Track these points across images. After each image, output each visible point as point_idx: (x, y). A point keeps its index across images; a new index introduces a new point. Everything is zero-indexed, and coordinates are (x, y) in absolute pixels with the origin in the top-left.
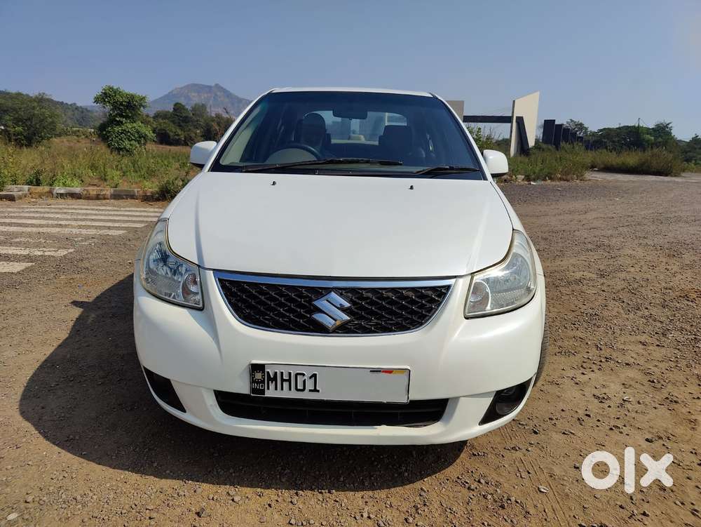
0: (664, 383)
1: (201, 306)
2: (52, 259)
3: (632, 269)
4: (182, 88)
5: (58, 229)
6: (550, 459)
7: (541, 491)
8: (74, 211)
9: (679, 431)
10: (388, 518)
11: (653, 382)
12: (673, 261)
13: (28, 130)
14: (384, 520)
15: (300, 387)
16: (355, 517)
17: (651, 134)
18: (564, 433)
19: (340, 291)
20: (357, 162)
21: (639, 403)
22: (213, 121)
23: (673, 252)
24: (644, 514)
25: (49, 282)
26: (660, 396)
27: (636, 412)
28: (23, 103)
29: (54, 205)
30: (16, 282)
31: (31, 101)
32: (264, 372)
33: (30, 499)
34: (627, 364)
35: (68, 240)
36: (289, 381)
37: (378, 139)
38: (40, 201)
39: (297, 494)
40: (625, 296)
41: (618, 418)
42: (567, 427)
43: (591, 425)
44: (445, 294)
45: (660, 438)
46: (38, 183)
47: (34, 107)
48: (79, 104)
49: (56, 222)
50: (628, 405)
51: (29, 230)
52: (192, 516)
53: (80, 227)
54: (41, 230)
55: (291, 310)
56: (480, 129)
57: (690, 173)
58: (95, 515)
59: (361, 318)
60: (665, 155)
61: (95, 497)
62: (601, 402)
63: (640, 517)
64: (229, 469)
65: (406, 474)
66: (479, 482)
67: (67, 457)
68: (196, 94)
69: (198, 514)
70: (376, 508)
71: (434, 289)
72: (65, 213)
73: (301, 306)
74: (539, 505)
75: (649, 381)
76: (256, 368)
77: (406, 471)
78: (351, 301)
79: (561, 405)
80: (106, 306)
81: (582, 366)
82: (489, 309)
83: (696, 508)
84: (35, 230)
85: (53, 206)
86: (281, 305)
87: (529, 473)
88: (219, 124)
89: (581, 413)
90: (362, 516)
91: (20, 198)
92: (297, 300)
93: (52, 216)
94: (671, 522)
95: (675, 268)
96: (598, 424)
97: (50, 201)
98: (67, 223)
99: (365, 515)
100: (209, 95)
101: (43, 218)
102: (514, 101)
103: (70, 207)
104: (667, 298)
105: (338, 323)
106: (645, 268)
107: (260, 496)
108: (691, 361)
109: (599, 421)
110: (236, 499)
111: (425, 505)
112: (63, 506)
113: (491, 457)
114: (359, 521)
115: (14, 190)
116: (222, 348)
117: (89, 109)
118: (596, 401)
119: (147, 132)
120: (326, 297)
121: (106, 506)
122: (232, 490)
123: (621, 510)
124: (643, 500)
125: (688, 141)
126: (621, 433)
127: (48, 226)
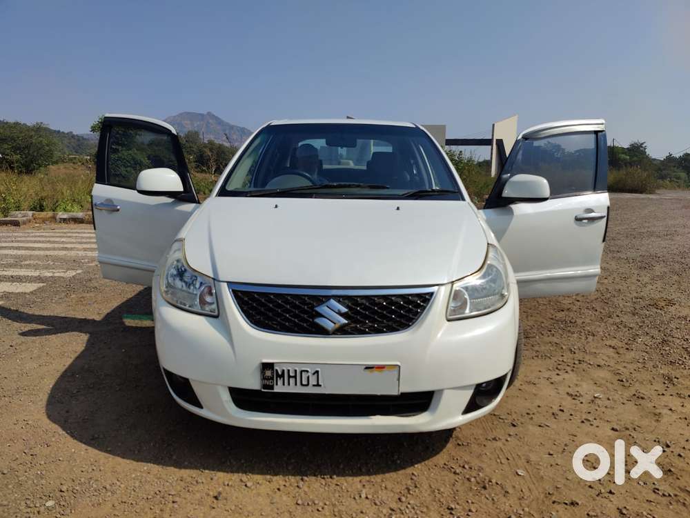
0: (632, 382)
1: (216, 314)
2: (62, 279)
3: (606, 281)
4: (175, 117)
5: (64, 252)
6: (527, 448)
7: (518, 475)
8: (77, 235)
9: (645, 422)
10: (384, 498)
11: (622, 381)
12: (643, 273)
13: (26, 158)
14: (380, 500)
15: (305, 382)
16: (354, 498)
17: (625, 153)
18: (540, 426)
19: (338, 298)
20: (349, 186)
21: (609, 399)
22: (205, 147)
23: (645, 264)
24: (610, 492)
25: (61, 301)
26: (627, 394)
27: (606, 407)
28: (21, 132)
29: (57, 229)
30: (30, 301)
31: (28, 130)
32: (273, 369)
33: (64, 488)
34: (599, 366)
35: (76, 262)
36: (295, 377)
37: (366, 164)
38: (44, 226)
39: (302, 480)
40: (597, 305)
41: (589, 413)
42: (543, 421)
43: (564, 418)
44: (429, 300)
45: (627, 429)
46: (42, 209)
47: (32, 136)
48: (75, 133)
49: (62, 246)
50: (597, 401)
51: (37, 253)
52: (210, 499)
53: (85, 250)
54: (48, 253)
55: (296, 316)
56: (461, 152)
57: (664, 190)
58: (123, 501)
59: (357, 321)
60: (639, 174)
61: (122, 486)
62: (574, 399)
63: (607, 495)
64: (240, 460)
65: (399, 462)
66: (464, 467)
67: (93, 452)
68: (189, 122)
69: (216, 498)
70: (372, 490)
71: (419, 296)
72: (70, 237)
73: (305, 312)
74: (516, 486)
75: (619, 380)
76: (267, 366)
77: (398, 458)
78: (347, 307)
79: (538, 402)
80: (117, 321)
81: (557, 368)
82: (467, 312)
83: (657, 487)
84: (42, 253)
85: (57, 231)
86: (288, 311)
87: (508, 459)
88: (211, 150)
89: (556, 409)
90: (360, 496)
91: (24, 223)
92: (301, 307)
93: (57, 239)
94: (635, 499)
95: (646, 279)
96: (571, 417)
97: (53, 226)
98: (72, 246)
99: (363, 496)
100: (202, 123)
101: (49, 242)
102: (494, 125)
103: (73, 231)
104: (638, 307)
105: (337, 326)
106: (617, 280)
107: (269, 482)
108: (658, 362)
109: (571, 415)
110: (249, 484)
111: (416, 487)
112: (95, 494)
113: (474, 447)
114: (358, 501)
115: (18, 216)
116: (236, 349)
117: (85, 137)
118: (569, 398)
119: (142, 159)
120: (326, 304)
121: (133, 492)
122: (244, 477)
123: (590, 489)
124: (610, 481)
125: (662, 159)
126: (592, 425)
127: (54, 249)
